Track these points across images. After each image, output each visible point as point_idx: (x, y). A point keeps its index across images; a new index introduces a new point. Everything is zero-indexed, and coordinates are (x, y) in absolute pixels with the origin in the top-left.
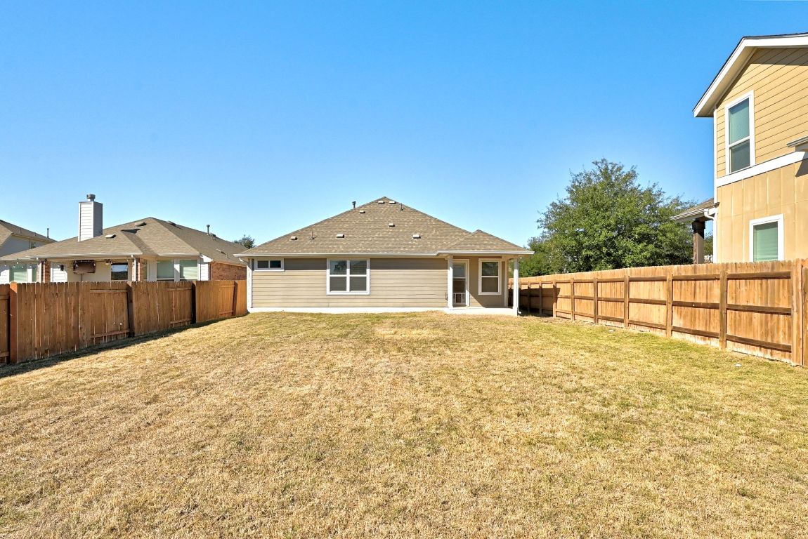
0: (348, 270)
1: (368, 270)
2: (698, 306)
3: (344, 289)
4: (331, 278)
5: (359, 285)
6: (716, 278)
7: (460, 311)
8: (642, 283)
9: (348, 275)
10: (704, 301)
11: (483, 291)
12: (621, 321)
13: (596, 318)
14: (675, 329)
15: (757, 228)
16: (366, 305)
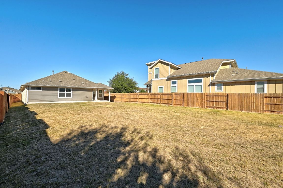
0: (65, 91)
1: (72, 91)
2: (155, 99)
3: (64, 96)
4: (60, 93)
5: (69, 95)
6: (159, 95)
7: (94, 101)
8: (142, 95)
9: (65, 92)
10: (156, 98)
11: (99, 97)
12: (137, 102)
13: (129, 102)
14: (150, 103)
15: (159, 87)
16: (71, 100)
